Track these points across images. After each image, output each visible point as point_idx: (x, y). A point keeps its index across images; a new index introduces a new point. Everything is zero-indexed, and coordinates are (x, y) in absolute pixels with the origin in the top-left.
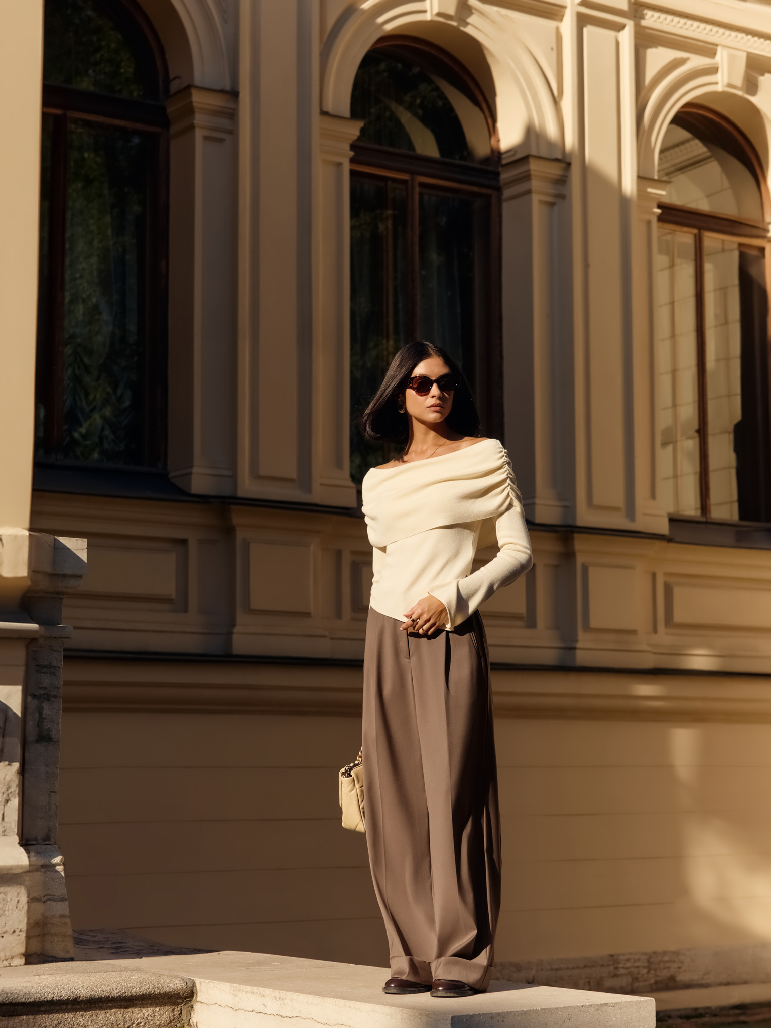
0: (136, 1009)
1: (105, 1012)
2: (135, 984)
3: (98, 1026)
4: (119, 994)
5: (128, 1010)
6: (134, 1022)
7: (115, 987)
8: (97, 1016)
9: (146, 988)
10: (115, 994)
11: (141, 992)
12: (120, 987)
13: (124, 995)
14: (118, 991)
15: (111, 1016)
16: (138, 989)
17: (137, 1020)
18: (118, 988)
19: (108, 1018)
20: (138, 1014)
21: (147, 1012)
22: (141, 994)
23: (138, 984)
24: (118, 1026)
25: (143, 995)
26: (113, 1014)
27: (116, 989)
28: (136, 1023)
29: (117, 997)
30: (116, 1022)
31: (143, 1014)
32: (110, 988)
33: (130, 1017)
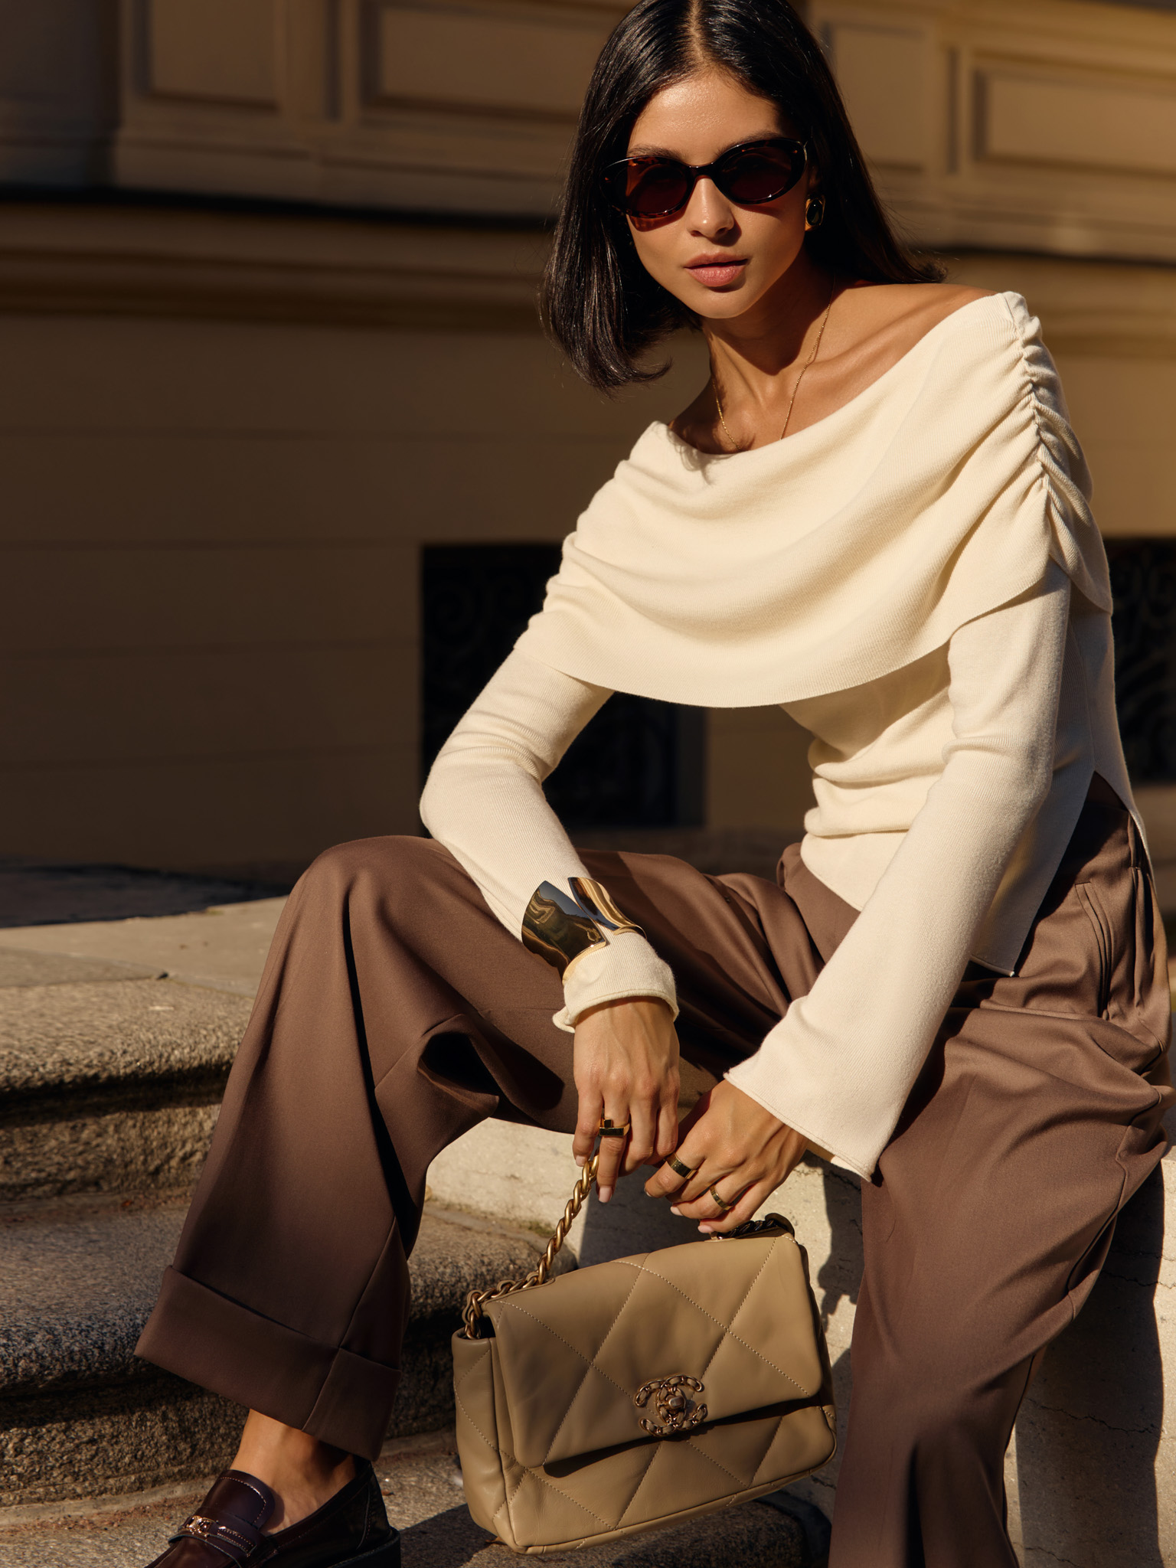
0: (180, 1111)
1: (71, 1124)
2: (179, 1034)
3: (40, 1171)
4: (134, 1066)
5: (158, 1114)
6: (173, 1150)
7: (118, 1048)
8: (34, 1140)
9: (209, 1046)
10: (121, 1066)
11: (195, 1058)
12: (135, 1046)
13: (149, 1070)
14: (128, 1058)
15: (99, 1135)
16: (187, 1051)
17: (183, 1146)
18: (130, 1049)
19: (87, 1143)
20: (185, 1125)
21: (210, 1117)
22: (196, 1063)
23: (186, 1033)
24: (126, 1166)
25: (200, 1066)
26: (111, 1129)
27: (125, 1052)
28: (181, 1154)
29: (127, 1076)
30: (122, 1155)
31: (201, 1125)
32: (98, 1049)
33: (164, 1137)
